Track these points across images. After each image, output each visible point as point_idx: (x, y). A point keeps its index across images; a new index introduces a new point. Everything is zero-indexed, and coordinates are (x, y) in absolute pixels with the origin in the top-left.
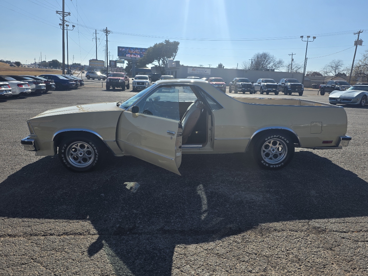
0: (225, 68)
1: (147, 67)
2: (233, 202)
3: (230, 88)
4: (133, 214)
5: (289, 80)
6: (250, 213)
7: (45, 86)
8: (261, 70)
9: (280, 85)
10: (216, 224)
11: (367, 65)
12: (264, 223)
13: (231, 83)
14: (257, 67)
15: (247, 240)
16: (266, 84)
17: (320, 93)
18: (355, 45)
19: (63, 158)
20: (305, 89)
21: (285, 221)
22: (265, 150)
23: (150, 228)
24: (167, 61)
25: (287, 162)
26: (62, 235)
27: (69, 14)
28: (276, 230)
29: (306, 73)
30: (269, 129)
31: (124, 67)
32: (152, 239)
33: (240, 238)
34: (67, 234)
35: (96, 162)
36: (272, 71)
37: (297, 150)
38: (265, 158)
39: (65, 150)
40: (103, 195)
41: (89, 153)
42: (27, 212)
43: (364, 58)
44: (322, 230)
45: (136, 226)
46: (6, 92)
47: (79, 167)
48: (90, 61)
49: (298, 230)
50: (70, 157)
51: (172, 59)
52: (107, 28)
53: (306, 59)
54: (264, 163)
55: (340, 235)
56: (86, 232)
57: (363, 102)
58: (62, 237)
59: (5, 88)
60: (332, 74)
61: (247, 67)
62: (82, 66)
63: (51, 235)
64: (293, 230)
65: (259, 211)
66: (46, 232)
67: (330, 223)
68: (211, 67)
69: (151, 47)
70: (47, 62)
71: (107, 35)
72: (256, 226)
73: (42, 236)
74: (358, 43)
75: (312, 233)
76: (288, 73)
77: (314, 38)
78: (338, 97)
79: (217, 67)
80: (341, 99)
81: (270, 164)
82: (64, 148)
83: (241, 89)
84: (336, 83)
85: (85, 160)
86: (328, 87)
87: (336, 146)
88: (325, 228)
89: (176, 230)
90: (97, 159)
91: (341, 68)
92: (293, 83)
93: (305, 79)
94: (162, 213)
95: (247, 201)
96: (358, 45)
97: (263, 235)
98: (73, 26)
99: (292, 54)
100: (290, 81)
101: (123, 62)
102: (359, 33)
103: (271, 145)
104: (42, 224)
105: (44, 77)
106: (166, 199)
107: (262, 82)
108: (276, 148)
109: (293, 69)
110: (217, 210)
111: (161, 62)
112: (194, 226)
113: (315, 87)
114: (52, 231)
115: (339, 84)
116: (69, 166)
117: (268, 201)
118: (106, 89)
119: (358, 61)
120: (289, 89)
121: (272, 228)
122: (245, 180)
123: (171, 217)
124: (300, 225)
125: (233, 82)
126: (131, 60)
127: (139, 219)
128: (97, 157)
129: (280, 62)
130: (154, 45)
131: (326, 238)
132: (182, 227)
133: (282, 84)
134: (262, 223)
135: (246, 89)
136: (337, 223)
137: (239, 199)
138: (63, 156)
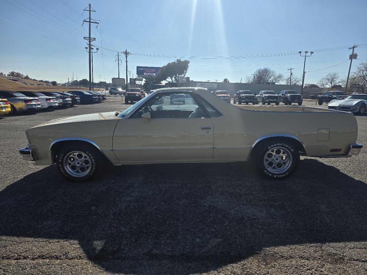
0: (230, 82)
1: (162, 84)
2: (233, 218)
3: (234, 100)
4: (121, 232)
5: (289, 91)
6: (252, 233)
7: (71, 100)
8: (263, 83)
9: (280, 96)
10: (212, 248)
11: (361, 77)
12: (269, 247)
13: (235, 95)
14: (259, 81)
15: (248, 272)
16: (267, 95)
17: (318, 103)
18: (350, 59)
19: (60, 167)
20: (304, 99)
21: (293, 244)
22: (268, 159)
23: (136, 251)
24: (178, 78)
25: (292, 172)
26: (37, 258)
27: (95, 39)
28: (283, 257)
29: (304, 86)
30: (272, 137)
31: (143, 84)
32: (135, 267)
33: (240, 267)
34: (42, 257)
35: (93, 171)
36: (273, 84)
37: (302, 158)
38: (268, 167)
39: (62, 160)
40: (93, 208)
41: (87, 162)
42: (9, 229)
43: (358, 71)
44: (340, 257)
45: (120, 248)
46: (36, 106)
47: (77, 176)
48: (113, 79)
49: (309, 257)
50: (68, 166)
51: (183, 76)
52: (126, 50)
53: (304, 72)
54: (267, 173)
55: (363, 267)
56: (64, 255)
57: (362, 110)
58: (36, 261)
59: (34, 102)
60: (328, 86)
61: (250, 81)
62: (108, 84)
63: (25, 258)
64: (304, 258)
65: (262, 231)
66: (21, 254)
67: (348, 248)
68: (218, 82)
69: (165, 66)
70: (78, 81)
71: (126, 57)
72: (258, 251)
73: (15, 259)
74: (353, 56)
75: (328, 262)
76: (288, 85)
77: (312, 53)
78: (337, 105)
79: (223, 82)
80: (340, 108)
81: (273, 174)
82: (61, 158)
83: (245, 100)
84: (333, 94)
85: (83, 169)
86: (326, 97)
87: (346, 154)
88: (343, 256)
89: (165, 255)
90: (94, 168)
91: (337, 80)
92: (292, 94)
93: (304, 91)
94: (153, 232)
95: (248, 217)
96: (353, 59)
97: (267, 264)
98: (97, 49)
99: (291, 69)
100: (289, 93)
101: (142, 80)
102: (354, 47)
103: (274, 153)
104: (20, 243)
105: (71, 93)
106: (159, 214)
107: (264, 94)
108: (279, 157)
109: (292, 82)
110: (215, 228)
111: (173, 79)
112: (186, 249)
113: (313, 98)
114: (27, 253)
115: (336, 94)
116: (66, 176)
117: (272, 218)
118: (125, 102)
119: (353, 74)
120: (289, 99)
121: (278, 253)
122: (247, 192)
123: (162, 237)
124: (312, 250)
125: (237, 94)
126: (148, 78)
127: (126, 239)
128: (94, 167)
129: (280, 77)
130: (167, 64)
131: (346, 271)
132: (173, 251)
133: (282, 95)
134: (266, 246)
135: (249, 100)
136: (357, 248)
137: (240, 215)
138: (60, 166)
